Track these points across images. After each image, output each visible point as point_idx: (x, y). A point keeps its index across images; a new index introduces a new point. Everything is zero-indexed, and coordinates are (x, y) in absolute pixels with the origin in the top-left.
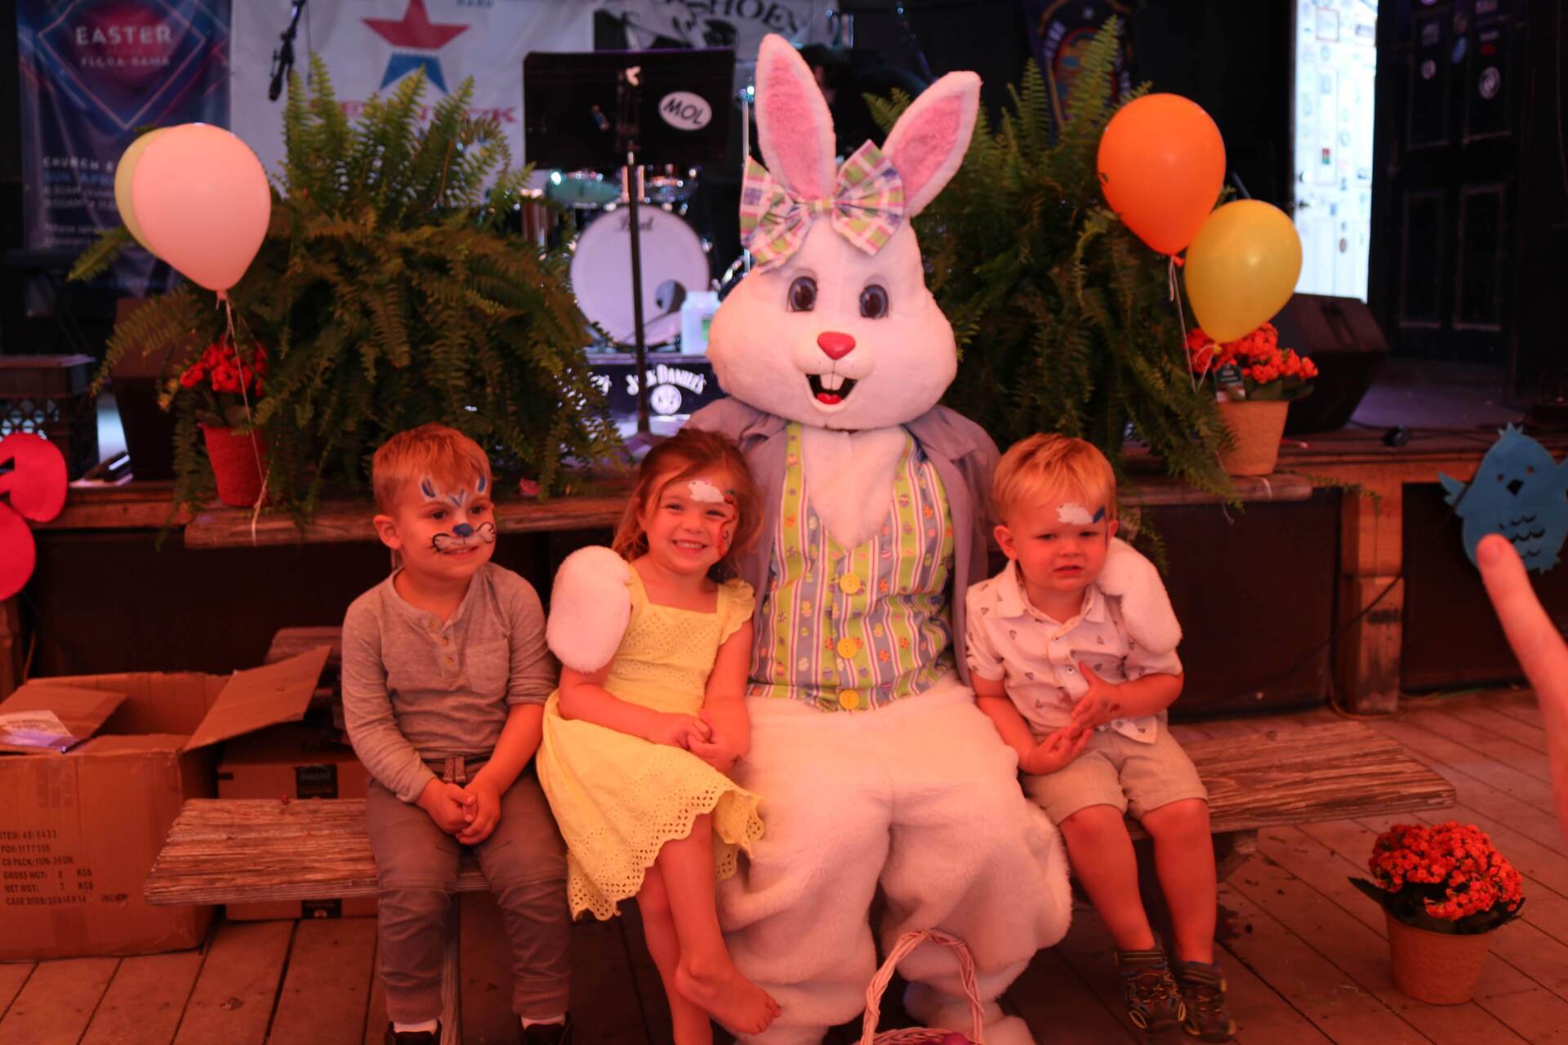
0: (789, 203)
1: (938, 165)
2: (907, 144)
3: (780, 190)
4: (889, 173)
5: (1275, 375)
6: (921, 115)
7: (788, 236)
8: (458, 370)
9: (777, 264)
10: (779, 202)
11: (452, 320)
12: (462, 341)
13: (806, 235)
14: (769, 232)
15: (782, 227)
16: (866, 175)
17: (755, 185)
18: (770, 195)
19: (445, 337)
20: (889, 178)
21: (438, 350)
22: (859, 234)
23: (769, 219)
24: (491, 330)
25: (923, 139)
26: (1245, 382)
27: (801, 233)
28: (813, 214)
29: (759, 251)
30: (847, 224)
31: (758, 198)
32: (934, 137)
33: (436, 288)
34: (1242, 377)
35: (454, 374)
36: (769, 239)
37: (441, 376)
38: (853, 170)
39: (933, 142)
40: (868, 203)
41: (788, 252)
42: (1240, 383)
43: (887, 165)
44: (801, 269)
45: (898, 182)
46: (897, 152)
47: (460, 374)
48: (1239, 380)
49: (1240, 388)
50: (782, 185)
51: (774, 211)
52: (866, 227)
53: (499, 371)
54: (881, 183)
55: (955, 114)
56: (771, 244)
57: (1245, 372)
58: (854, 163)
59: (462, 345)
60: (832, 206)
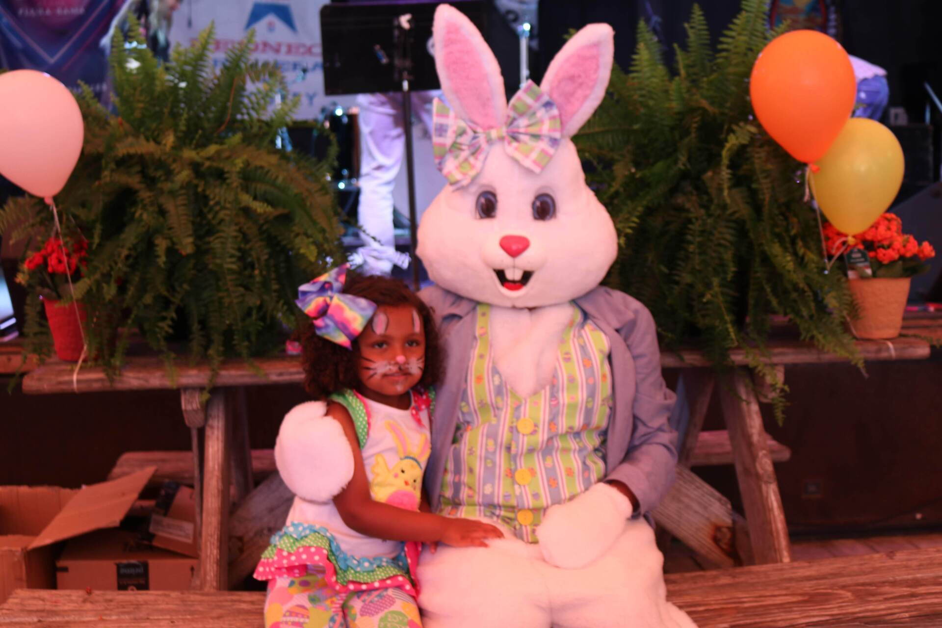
0: (470, 133)
1: (586, 97)
2: (559, 82)
3: (462, 124)
4: (548, 105)
5: (896, 256)
6: (567, 60)
7: (472, 160)
8: (232, 256)
9: (465, 183)
10: (463, 133)
11: (227, 218)
12: (235, 234)
13: (486, 158)
14: (456, 157)
15: (465, 154)
16: (529, 107)
17: (442, 121)
18: (455, 128)
19: (223, 231)
20: (548, 109)
21: (217, 241)
22: (527, 156)
23: (455, 147)
24: (262, 225)
25: (572, 78)
26: (871, 263)
27: (481, 157)
28: (489, 141)
29: (449, 173)
30: (516, 149)
31: (446, 131)
32: (579, 76)
33: (217, 193)
34: (869, 259)
35: (229, 260)
36: (456, 162)
37: (218, 261)
38: (519, 105)
39: (580, 80)
40: (534, 130)
41: (473, 173)
42: (867, 264)
43: (546, 98)
44: (484, 186)
45: (555, 111)
46: (552, 89)
47: (234, 260)
48: (866, 260)
49: (867, 267)
50: (464, 120)
51: (459, 140)
52: (532, 150)
53: (266, 257)
54: (542, 113)
55: (595, 58)
56: (459, 167)
57: (872, 254)
58: (519, 99)
59: (236, 237)
60: (504, 134)
